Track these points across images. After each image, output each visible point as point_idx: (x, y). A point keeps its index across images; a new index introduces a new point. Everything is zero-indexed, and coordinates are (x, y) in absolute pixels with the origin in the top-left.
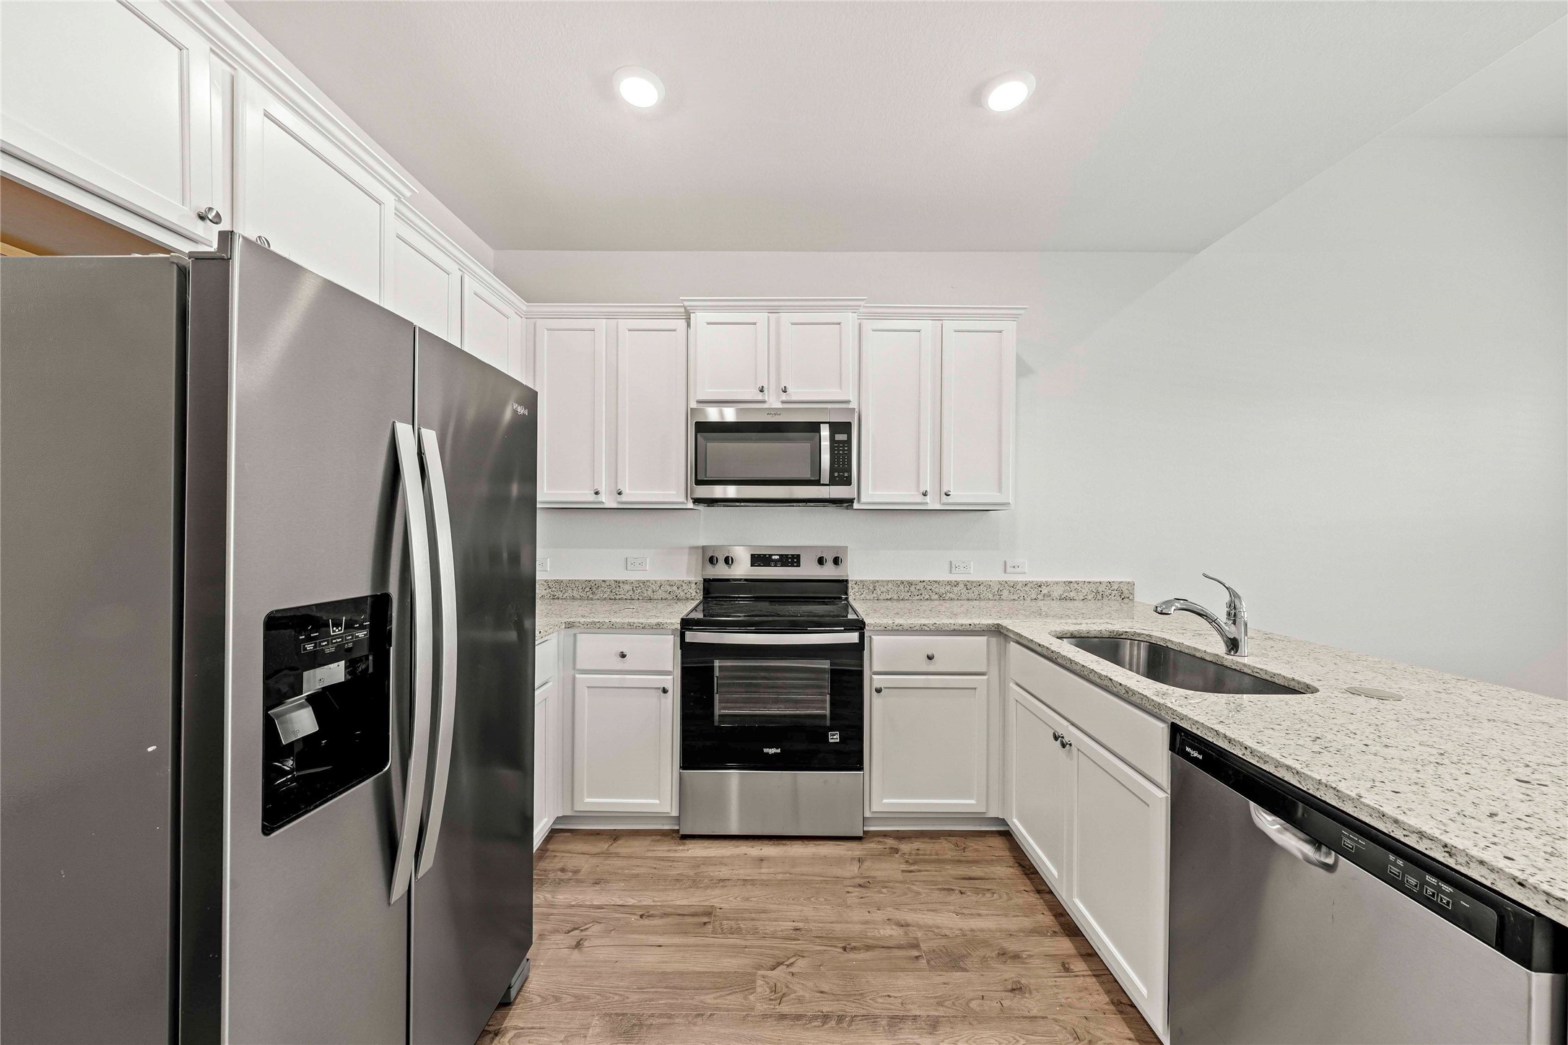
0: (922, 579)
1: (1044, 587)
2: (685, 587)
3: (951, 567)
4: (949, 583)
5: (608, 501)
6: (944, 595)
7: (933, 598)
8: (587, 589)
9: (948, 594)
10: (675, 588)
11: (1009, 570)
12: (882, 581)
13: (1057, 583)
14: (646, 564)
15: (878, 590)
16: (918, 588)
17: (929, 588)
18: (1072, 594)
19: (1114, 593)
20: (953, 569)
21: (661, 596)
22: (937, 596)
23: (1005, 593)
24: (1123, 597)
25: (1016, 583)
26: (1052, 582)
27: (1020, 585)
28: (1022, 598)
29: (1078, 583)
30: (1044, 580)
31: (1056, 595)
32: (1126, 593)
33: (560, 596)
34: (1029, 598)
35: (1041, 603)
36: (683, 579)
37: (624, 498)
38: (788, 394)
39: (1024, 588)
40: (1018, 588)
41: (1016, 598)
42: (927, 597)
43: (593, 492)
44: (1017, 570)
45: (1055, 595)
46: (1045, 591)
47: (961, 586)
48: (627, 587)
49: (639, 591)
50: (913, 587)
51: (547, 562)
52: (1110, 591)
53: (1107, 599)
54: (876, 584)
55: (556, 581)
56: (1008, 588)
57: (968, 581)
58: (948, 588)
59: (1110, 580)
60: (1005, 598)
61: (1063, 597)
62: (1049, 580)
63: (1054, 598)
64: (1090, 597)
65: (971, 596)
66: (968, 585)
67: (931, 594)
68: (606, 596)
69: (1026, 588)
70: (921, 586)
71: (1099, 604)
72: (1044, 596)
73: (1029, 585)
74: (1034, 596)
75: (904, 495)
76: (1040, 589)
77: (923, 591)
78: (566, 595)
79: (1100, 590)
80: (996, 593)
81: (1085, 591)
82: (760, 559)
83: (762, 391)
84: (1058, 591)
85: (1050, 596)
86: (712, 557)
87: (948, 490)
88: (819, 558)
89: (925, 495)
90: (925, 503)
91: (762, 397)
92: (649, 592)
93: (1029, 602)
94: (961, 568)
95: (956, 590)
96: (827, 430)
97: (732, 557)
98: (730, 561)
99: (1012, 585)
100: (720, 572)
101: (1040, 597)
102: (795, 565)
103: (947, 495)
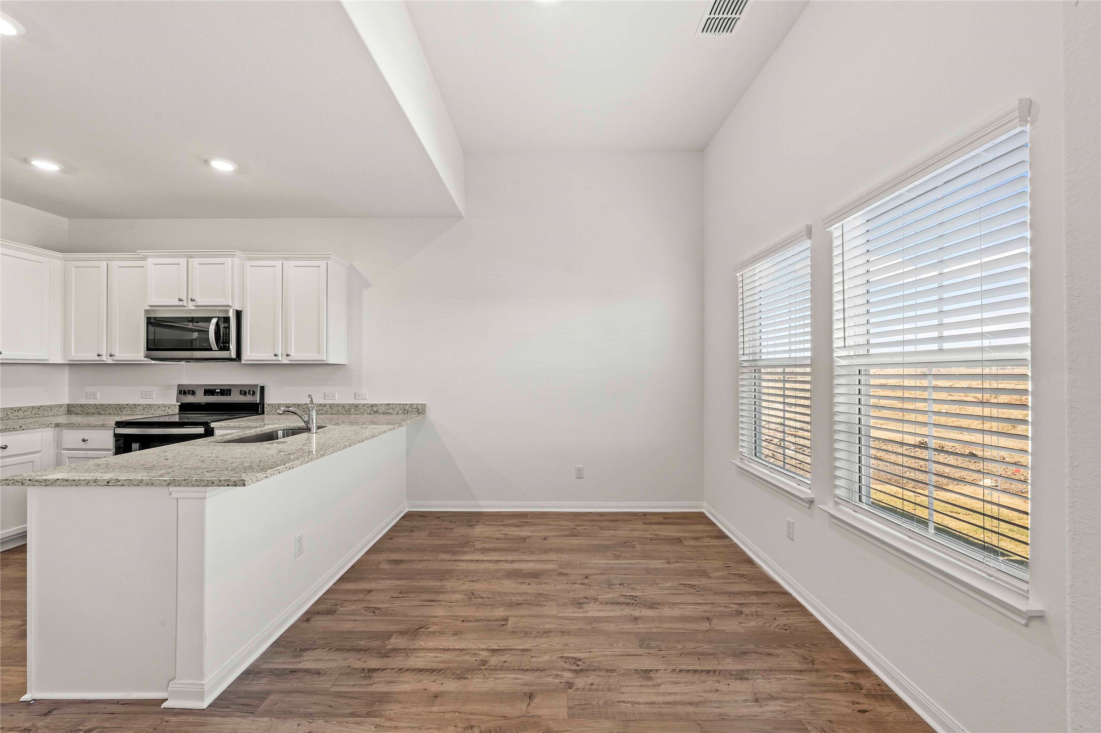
1: (375, 407)
2: (172, 407)
3: (325, 396)
4: (321, 405)
5: (106, 359)
8: (118, 409)
9: (320, 411)
10: (167, 408)
11: (357, 397)
13: (382, 405)
14: (153, 395)
16: (303, 407)
18: (390, 411)
19: (414, 410)
23: (353, 410)
25: (359, 404)
26: (379, 404)
27: (361, 405)
28: (362, 413)
29: (393, 404)
30: (374, 403)
32: (421, 410)
33: (103, 413)
34: (366, 413)
35: (372, 416)
36: (171, 403)
37: (115, 358)
38: (196, 301)
39: (363, 407)
40: (359, 407)
41: (359, 413)
43: (96, 355)
44: (362, 397)
45: (381, 411)
46: (375, 409)
47: (328, 406)
48: (140, 408)
49: (147, 410)
51: (97, 394)
52: (411, 409)
53: (410, 413)
54: (280, 406)
55: (101, 405)
56: (354, 407)
57: (331, 404)
58: (320, 408)
59: (411, 403)
60: (352, 413)
61: (385, 412)
62: (377, 403)
63: (380, 413)
64: (400, 412)
65: (333, 412)
66: (331, 406)
68: (128, 413)
71: (406, 416)
72: (374, 412)
73: (366, 406)
74: (369, 412)
75: (265, 356)
76: (372, 408)
77: (306, 409)
78: (106, 412)
79: (406, 408)
80: (347, 410)
81: (397, 409)
82: (209, 392)
83: (180, 300)
84: (383, 409)
85: (378, 412)
86: (182, 390)
87: (289, 353)
88: (241, 391)
89: (275, 356)
90: (279, 360)
91: (181, 303)
92: (153, 411)
93: (365, 415)
94: (330, 396)
95: (325, 409)
96: (214, 321)
97: (193, 391)
98: (193, 393)
99: (356, 406)
100: (189, 399)
101: (372, 412)
102: (230, 395)
103: (287, 355)
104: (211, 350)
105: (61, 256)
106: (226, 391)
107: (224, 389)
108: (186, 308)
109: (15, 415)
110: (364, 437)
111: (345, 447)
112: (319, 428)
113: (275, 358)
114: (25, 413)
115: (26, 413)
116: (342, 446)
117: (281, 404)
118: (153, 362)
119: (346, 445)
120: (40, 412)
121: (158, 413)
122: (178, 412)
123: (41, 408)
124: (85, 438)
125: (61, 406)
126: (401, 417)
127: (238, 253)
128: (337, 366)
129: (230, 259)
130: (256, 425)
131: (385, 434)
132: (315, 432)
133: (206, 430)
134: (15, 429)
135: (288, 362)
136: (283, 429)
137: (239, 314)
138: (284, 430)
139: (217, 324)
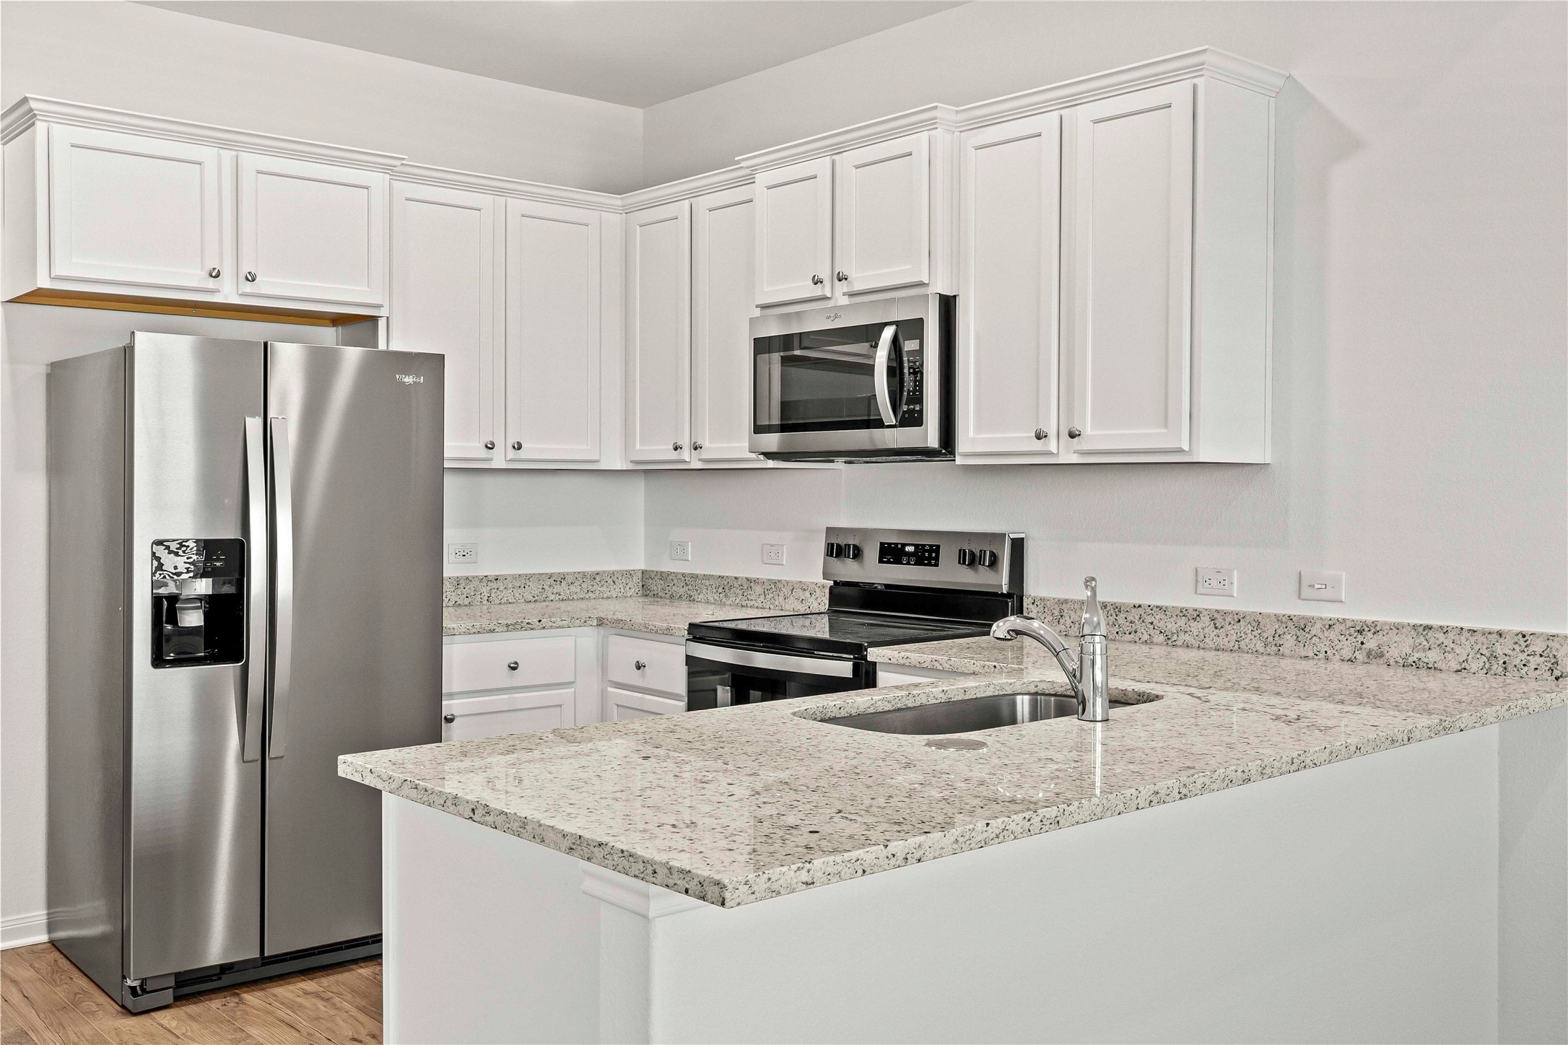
0: (1137, 602)
1: (1370, 635)
2: (818, 593)
3: (1197, 581)
4: (1183, 612)
5: (688, 458)
6: (1175, 638)
7: (1155, 640)
8: (721, 590)
9: (1181, 634)
10: (808, 594)
11: (1306, 592)
12: (1074, 602)
13: (1397, 627)
14: (782, 555)
15: (1067, 618)
16: (1130, 618)
17: (1149, 619)
18: (1433, 656)
19: (1534, 661)
20: (1200, 584)
21: (793, 606)
22: (1161, 638)
23: (1288, 642)
24: (1557, 673)
25: (1312, 621)
26: (1385, 623)
27: (1318, 625)
28: (1322, 655)
29: (1446, 632)
30: (1369, 618)
31: (1396, 655)
33: (696, 598)
34: (1338, 657)
35: (1360, 670)
36: (816, 581)
37: (705, 455)
38: (850, 282)
39: (1326, 633)
40: (1313, 632)
41: (1311, 654)
42: (1146, 637)
43: (672, 447)
44: (1324, 594)
45: (1394, 653)
46: (1371, 644)
47: (1205, 619)
48: (758, 589)
49: (771, 595)
50: (1122, 616)
51: (688, 547)
52: (1523, 656)
53: (1516, 673)
54: (1064, 606)
55: (693, 576)
56: (1294, 631)
57: (1218, 611)
58: (1182, 622)
59: (1524, 629)
60: (1287, 652)
61: (1410, 660)
62: (1380, 618)
63: (1392, 662)
64: (1474, 666)
65: (1223, 642)
66: (1217, 619)
67: (1151, 632)
68: (738, 601)
69: (1332, 635)
70: (1134, 615)
71: (1499, 683)
72: (1369, 654)
73: (1338, 628)
74: (1347, 653)
76: (1360, 638)
77: (1138, 625)
78: (701, 596)
79: (1499, 650)
80: (1271, 639)
81: (1462, 652)
82: (891, 553)
83: (817, 281)
84: (1400, 647)
85: (1381, 656)
86: (833, 545)
87: (1077, 426)
88: (962, 554)
89: (1039, 437)
90: (1050, 453)
91: (817, 291)
92: (781, 599)
93: (1336, 665)
94: (1214, 583)
95: (1195, 627)
96: (888, 333)
97: (855, 547)
98: (857, 553)
99: (1302, 626)
100: (850, 571)
101: (1360, 656)
102: (936, 565)
103: (1072, 436)
104: (879, 424)
105: (619, 203)
106: (926, 555)
107: (925, 545)
108: (831, 304)
109: (555, 591)
110: (1254, 767)
111: (1157, 799)
112: (1116, 702)
113: (1038, 446)
114: (571, 587)
115: (573, 588)
116: (1146, 792)
117: (1066, 601)
118: (771, 464)
119: (1163, 792)
120: (596, 587)
121: (792, 606)
122: (825, 606)
123: (598, 578)
124: (641, 662)
125: (630, 574)
126: (1477, 683)
127: (945, 112)
128: (1235, 471)
129: (924, 136)
130: (972, 668)
131: (1357, 761)
132: (1099, 718)
133: (856, 668)
134: (530, 627)
135: (1075, 459)
136: (1033, 690)
137: (948, 306)
138: (1036, 694)
139: (895, 342)
